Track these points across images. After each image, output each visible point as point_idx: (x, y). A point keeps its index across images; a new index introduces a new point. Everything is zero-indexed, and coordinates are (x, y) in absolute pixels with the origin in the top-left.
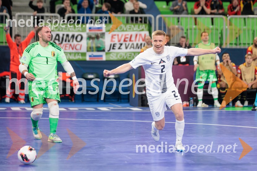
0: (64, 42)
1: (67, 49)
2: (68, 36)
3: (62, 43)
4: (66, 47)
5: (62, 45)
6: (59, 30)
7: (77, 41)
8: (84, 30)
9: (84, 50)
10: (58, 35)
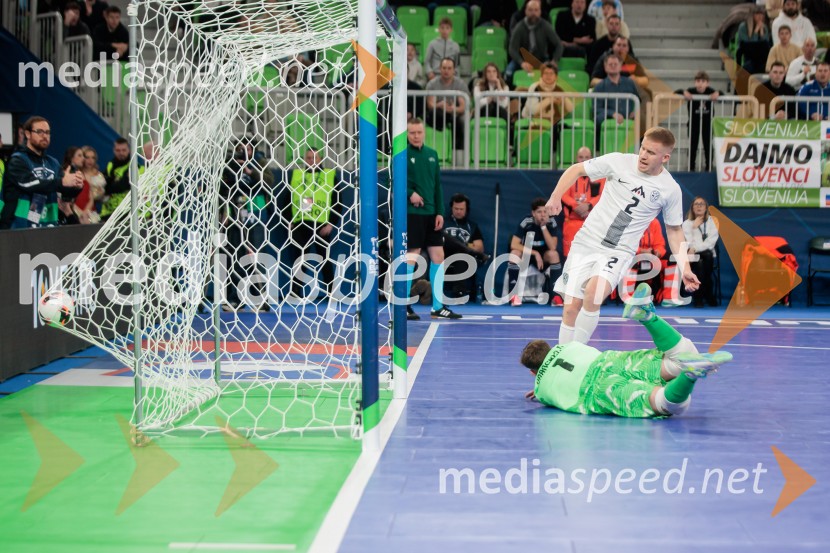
0: (767, 164)
1: (774, 181)
2: (776, 148)
3: (762, 165)
4: (771, 175)
5: (763, 170)
6: (755, 135)
7: (798, 161)
8: (815, 136)
9: (814, 182)
10: (753, 146)
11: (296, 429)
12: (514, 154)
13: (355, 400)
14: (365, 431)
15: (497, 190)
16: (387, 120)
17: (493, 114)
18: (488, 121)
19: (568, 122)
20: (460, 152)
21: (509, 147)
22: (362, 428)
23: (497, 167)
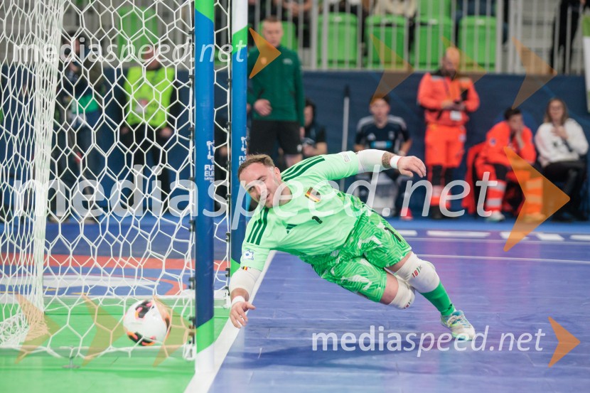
11: (123, 349)
12: (365, 54)
13: (188, 316)
14: (198, 351)
15: (347, 93)
16: (228, 15)
17: (342, 10)
18: (338, 18)
19: (424, 19)
20: (307, 52)
21: (360, 45)
22: (195, 348)
23: (346, 68)
